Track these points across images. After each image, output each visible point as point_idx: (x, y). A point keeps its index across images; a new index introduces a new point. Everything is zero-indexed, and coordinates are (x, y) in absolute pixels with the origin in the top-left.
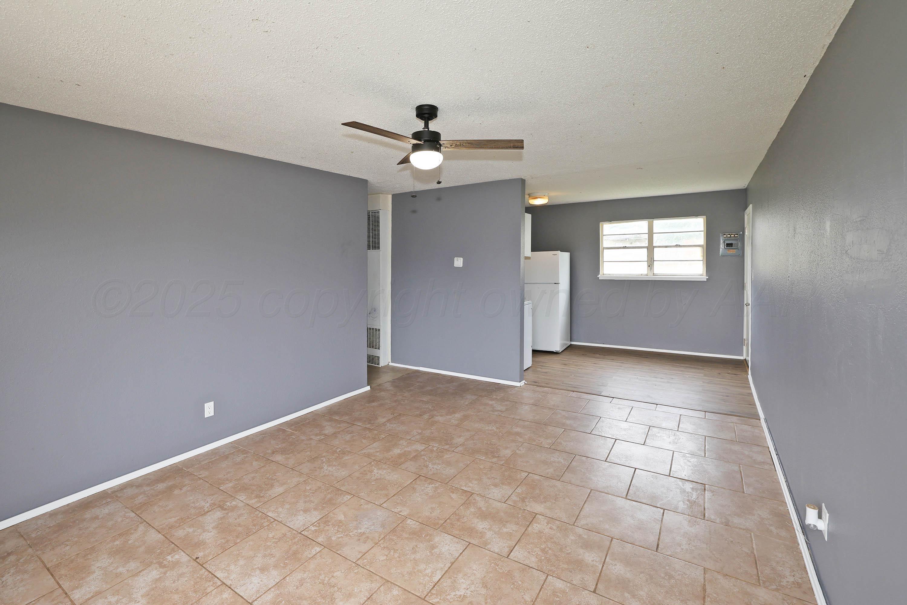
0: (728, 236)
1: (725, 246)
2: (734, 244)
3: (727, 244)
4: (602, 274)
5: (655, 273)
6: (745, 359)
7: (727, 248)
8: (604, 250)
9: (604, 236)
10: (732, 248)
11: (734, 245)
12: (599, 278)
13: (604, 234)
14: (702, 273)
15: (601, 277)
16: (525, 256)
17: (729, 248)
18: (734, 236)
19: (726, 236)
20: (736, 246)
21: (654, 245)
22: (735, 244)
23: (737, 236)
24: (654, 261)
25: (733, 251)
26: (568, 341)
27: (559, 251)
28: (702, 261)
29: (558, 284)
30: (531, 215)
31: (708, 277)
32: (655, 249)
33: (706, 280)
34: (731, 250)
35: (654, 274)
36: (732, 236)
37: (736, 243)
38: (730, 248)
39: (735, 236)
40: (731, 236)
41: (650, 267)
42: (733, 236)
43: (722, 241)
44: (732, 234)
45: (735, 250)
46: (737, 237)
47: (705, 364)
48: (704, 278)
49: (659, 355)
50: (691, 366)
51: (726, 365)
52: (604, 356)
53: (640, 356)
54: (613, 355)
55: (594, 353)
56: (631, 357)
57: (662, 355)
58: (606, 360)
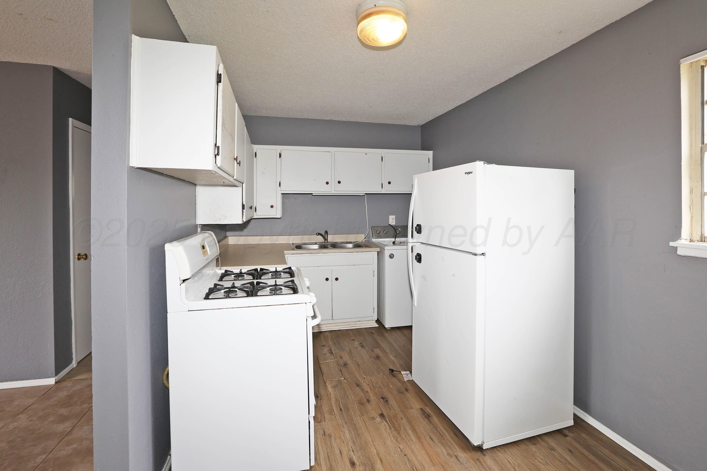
15: (685, 246)
27: (480, 164)
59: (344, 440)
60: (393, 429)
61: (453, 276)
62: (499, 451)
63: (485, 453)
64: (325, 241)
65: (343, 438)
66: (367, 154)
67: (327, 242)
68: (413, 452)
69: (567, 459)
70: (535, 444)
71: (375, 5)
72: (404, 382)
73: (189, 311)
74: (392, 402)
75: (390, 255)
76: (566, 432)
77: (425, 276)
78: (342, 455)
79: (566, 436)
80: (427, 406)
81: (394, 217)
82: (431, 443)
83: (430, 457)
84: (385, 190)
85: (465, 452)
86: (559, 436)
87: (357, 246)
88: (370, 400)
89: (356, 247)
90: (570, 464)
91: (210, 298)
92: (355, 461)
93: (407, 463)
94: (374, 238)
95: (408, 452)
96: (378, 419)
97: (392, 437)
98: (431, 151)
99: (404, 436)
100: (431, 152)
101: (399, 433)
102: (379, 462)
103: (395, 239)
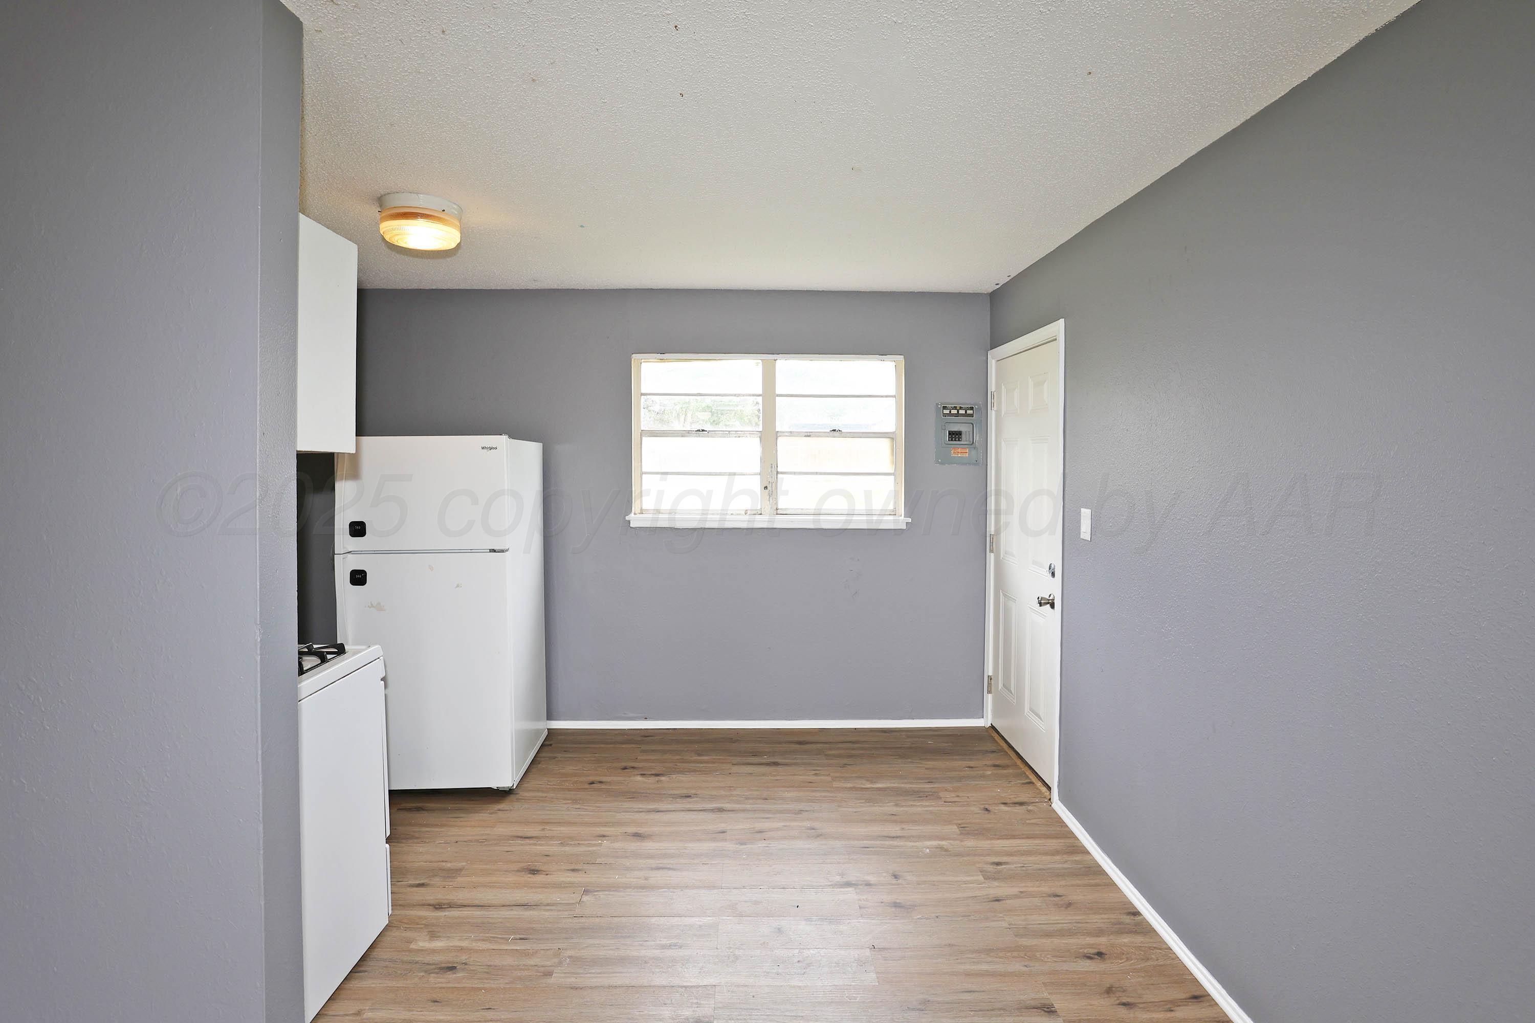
0: (951, 412)
1: (946, 439)
2: (965, 433)
3: (949, 433)
4: (638, 511)
5: (779, 507)
6: (993, 727)
7: (950, 442)
8: (644, 439)
9: (642, 396)
10: (961, 443)
11: (963, 436)
12: (629, 522)
13: (643, 391)
16: (298, 450)
17: (954, 442)
18: (966, 412)
19: (946, 412)
20: (969, 438)
21: (777, 430)
22: (967, 433)
24: (778, 473)
25: (963, 450)
26: (537, 718)
27: (504, 438)
28: (892, 477)
29: (502, 551)
30: (354, 248)
32: (780, 440)
33: (904, 527)
34: (959, 449)
35: (777, 510)
36: (960, 412)
37: (969, 431)
38: (957, 442)
39: (969, 412)
40: (958, 411)
41: (767, 491)
42: (963, 411)
44: (960, 408)
45: (967, 449)
46: (972, 414)
47: (926, 769)
48: (900, 521)
49: (800, 743)
50: (903, 785)
51: (971, 760)
52: (657, 778)
53: (757, 759)
54: (682, 772)
55: (625, 768)
56: (735, 769)
57: (807, 743)
58: (670, 807)
62: (524, 784)
63: (518, 790)
68: (458, 836)
69: (570, 756)
77: (378, 603)
79: (551, 745)
85: (500, 803)
86: (547, 748)
93: (468, 844)
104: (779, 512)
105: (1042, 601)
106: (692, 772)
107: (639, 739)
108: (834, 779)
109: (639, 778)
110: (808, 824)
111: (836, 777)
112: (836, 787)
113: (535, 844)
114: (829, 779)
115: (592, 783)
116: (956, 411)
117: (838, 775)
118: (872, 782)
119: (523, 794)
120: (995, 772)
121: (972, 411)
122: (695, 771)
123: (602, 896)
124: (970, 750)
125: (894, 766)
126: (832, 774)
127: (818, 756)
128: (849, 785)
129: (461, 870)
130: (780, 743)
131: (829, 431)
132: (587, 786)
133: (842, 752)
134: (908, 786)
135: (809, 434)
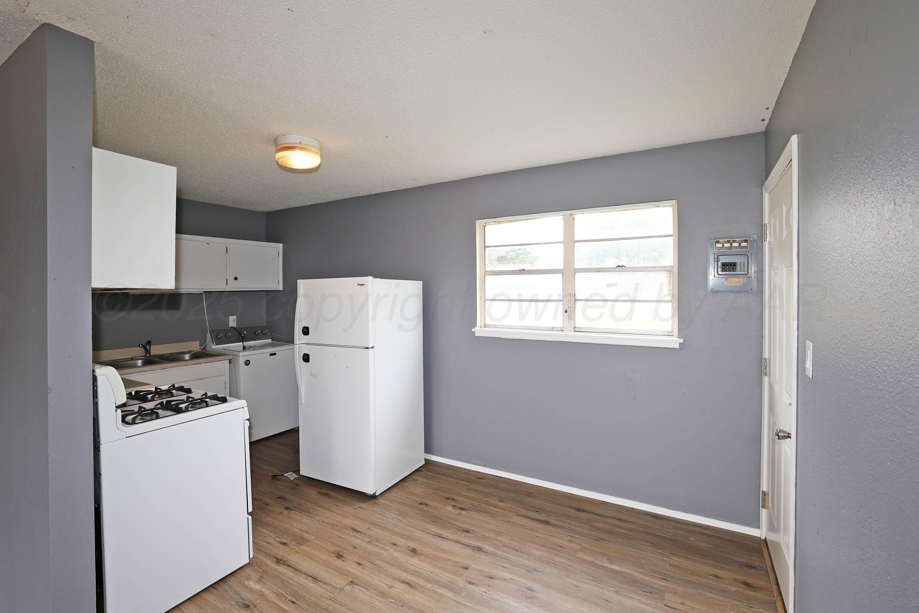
0: (726, 245)
1: (720, 270)
2: (739, 263)
3: (724, 265)
4: (481, 325)
5: (577, 326)
7: (724, 273)
8: (487, 277)
9: (485, 248)
10: (735, 273)
11: (738, 268)
12: (475, 332)
13: (485, 244)
14: (670, 329)
15: (479, 331)
17: (728, 273)
18: (740, 244)
19: (721, 245)
20: (742, 269)
21: (575, 267)
22: (742, 264)
23: (745, 244)
25: (737, 280)
27: (370, 278)
29: (369, 348)
31: (682, 340)
32: (577, 275)
33: (678, 347)
34: (733, 279)
35: (575, 328)
36: (734, 245)
37: (744, 263)
38: (731, 273)
39: (743, 244)
40: (731, 245)
42: (737, 245)
43: (712, 259)
44: (734, 241)
45: (742, 279)
46: (746, 247)
47: (670, 564)
48: (675, 342)
49: (579, 510)
50: (636, 574)
51: (722, 569)
52: (460, 511)
53: (536, 515)
54: (478, 511)
55: (448, 499)
56: (516, 519)
57: (584, 511)
58: (450, 536)
59: (265, 535)
60: (303, 512)
61: (347, 368)
62: (386, 494)
63: (377, 498)
64: (146, 354)
65: (263, 535)
66: (208, 244)
67: (150, 355)
68: (328, 518)
69: (425, 482)
70: (406, 482)
71: (301, 142)
72: (291, 481)
73: (126, 438)
74: (289, 497)
75: (245, 362)
76: (421, 469)
77: (314, 373)
78: (271, 544)
79: (421, 471)
80: (322, 489)
81: (235, 317)
82: (338, 508)
83: (342, 515)
84: (231, 287)
85: (364, 503)
86: (418, 473)
87: (196, 356)
88: (268, 504)
89: (193, 359)
90: (428, 483)
91: (137, 422)
92: (285, 541)
93: (327, 525)
94: (215, 344)
95: (325, 519)
96: (286, 512)
97: (305, 517)
98: (281, 244)
99: (315, 513)
100: (281, 246)
101: (310, 513)
102: (305, 534)
103: (243, 343)
104: (576, 330)
105: (780, 434)
106: (486, 513)
107: (473, 478)
108: (582, 549)
109: (450, 508)
110: (530, 584)
111: (585, 548)
112: (579, 558)
113: (356, 537)
114: (577, 547)
115: (421, 504)
116: (730, 244)
117: (588, 546)
118: (611, 562)
119: (381, 501)
120: (741, 590)
121: (747, 243)
122: (488, 513)
123: (356, 590)
124: (727, 558)
125: (642, 552)
126: (583, 544)
127: (584, 525)
128: (590, 559)
129: (308, 541)
130: (563, 506)
131: (615, 267)
132: (417, 505)
133: (606, 526)
134: (641, 576)
135: (599, 270)
